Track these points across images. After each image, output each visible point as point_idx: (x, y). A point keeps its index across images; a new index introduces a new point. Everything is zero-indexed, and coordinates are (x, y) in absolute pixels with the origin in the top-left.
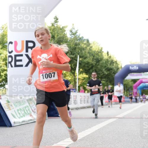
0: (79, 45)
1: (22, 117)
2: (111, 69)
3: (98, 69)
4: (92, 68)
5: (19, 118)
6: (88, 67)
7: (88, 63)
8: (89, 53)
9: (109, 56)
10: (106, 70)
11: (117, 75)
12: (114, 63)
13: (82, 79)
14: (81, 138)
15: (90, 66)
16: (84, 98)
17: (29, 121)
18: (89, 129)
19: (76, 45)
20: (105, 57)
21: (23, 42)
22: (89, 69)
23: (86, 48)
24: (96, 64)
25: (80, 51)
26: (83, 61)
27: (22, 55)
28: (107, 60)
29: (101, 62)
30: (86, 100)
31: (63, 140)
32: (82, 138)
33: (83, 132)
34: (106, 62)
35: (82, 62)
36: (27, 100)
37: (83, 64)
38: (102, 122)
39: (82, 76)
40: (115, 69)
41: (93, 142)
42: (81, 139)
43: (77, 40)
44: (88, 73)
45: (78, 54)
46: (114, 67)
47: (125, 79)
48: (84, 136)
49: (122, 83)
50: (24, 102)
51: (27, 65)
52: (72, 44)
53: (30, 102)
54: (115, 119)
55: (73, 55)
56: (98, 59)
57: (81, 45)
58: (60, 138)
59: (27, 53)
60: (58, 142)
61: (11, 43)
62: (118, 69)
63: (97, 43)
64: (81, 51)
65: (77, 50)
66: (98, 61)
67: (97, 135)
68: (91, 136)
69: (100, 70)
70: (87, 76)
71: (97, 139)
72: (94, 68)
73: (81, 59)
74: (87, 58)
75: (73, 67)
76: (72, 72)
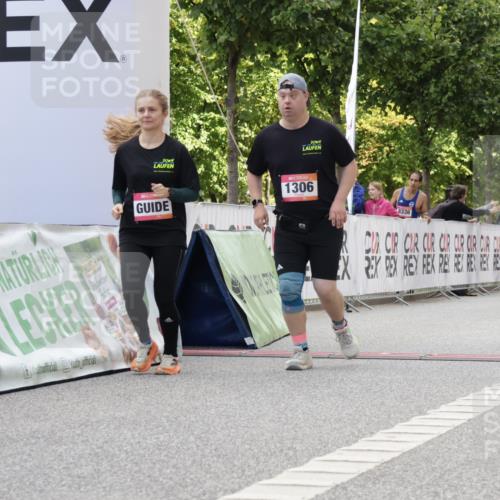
1: (39, 343)
3: (476, 82)
4: (438, 72)
5: (25, 349)
6: (416, 67)
7: (415, 44)
13: (381, 137)
14: (371, 466)
15: (428, 66)
16: (389, 246)
17: (77, 365)
18: (415, 420)
22: (424, 81)
24: (462, 52)
26: (384, 32)
30: (400, 254)
31: (271, 477)
32: (378, 468)
33: (379, 436)
35: (380, 37)
36: (67, 249)
41: (439, 489)
42: (370, 472)
44: (415, 103)
48: (387, 457)
50: (51, 262)
53: (83, 262)
56: (478, 19)
58: (252, 462)
60: (240, 488)
66: (477, 34)
67: (462, 456)
68: (427, 460)
69: (485, 85)
70: (410, 121)
71: (459, 477)
72: (449, 76)
73: (373, 21)
74: (414, 17)
75: (330, 69)
76: (322, 96)
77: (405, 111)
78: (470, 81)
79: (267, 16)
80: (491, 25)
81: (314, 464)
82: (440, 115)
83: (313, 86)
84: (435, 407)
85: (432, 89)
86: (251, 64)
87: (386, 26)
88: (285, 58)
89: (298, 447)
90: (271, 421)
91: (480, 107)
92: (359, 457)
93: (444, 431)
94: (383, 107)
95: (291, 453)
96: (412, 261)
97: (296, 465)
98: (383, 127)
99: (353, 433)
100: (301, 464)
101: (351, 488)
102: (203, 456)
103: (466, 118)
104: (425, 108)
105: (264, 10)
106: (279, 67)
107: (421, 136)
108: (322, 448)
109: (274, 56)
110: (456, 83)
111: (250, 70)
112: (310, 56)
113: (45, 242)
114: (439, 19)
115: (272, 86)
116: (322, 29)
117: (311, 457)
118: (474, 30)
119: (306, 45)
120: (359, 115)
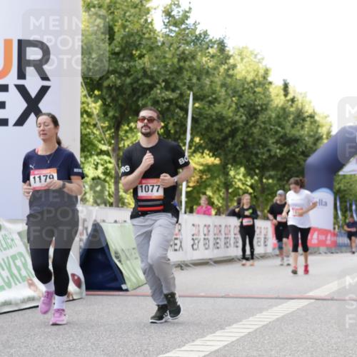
0: (194, 58)
1: (2, 288)
2: (296, 140)
3: (254, 140)
4: (233, 133)
6: (220, 131)
7: (220, 118)
8: (223, 85)
9: (290, 96)
10: (277, 142)
11: (313, 159)
12: (304, 120)
13: (200, 171)
15: (227, 130)
16: (206, 232)
17: (24, 301)
18: (218, 333)
19: (183, 57)
20: (278, 100)
22: (225, 139)
23: (215, 68)
24: (246, 123)
25: (194, 80)
26: (203, 111)
28: (284, 109)
29: (262, 117)
30: (211, 237)
33: (198, 342)
34: (278, 117)
35: (200, 114)
36: (20, 233)
37: (205, 123)
38: (261, 310)
39: (202, 160)
40: (309, 141)
43: (188, 43)
44: (219, 151)
45: (190, 88)
46: (305, 132)
47: (341, 173)
49: (330, 186)
50: (9, 241)
51: (21, 122)
52: (169, 55)
54: (305, 302)
55: (173, 91)
56: (255, 105)
57: (198, 58)
59: (21, 82)
62: (318, 139)
63: (252, 53)
64: (198, 79)
65: (186, 75)
66: (254, 114)
69: (259, 142)
70: (217, 161)
72: (239, 136)
74: (219, 103)
75: (172, 131)
77: (214, 155)
78: (251, 139)
79: (137, 100)
80: (262, 109)
82: (234, 158)
84: (229, 325)
85: (230, 143)
86: (127, 128)
87: (204, 108)
89: (151, 349)
90: (136, 333)
91: (256, 154)
93: (234, 339)
94: (202, 153)
95: (146, 353)
96: (218, 241)
98: (202, 165)
99: (182, 341)
103: (248, 160)
104: (226, 155)
105: (135, 99)
107: (223, 169)
108: (165, 350)
110: (243, 140)
111: (126, 132)
113: (7, 229)
114: (234, 105)
116: (168, 109)
117: (159, 354)
118: (252, 112)
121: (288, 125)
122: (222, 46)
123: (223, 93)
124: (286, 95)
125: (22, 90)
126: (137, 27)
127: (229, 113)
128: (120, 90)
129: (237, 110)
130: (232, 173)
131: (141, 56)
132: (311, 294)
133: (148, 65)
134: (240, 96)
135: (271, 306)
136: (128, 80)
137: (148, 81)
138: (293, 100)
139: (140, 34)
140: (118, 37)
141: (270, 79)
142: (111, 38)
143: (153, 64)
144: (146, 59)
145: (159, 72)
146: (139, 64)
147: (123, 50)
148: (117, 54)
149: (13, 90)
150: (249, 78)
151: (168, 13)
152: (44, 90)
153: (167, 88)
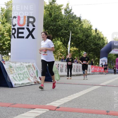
0: (72, 22)
1: (21, 80)
2: (98, 44)
4: (82, 42)
5: (19, 81)
7: (79, 38)
8: (80, 29)
9: (97, 33)
10: (93, 45)
11: (103, 49)
12: (101, 39)
13: (73, 51)
14: (70, 100)
15: (80, 41)
16: (74, 67)
17: (27, 83)
18: (77, 93)
19: (70, 22)
20: (94, 34)
21: (25, 17)
22: (80, 43)
23: (78, 25)
24: (85, 39)
25: (72, 28)
26: (74, 36)
27: (23, 29)
28: (95, 36)
29: (90, 38)
30: (75, 69)
31: (55, 101)
32: (71, 100)
33: (71, 96)
34: (94, 38)
35: (73, 37)
36: (26, 66)
37: (75, 39)
38: (88, 88)
40: (102, 45)
41: (80, 104)
42: (70, 101)
43: (71, 18)
44: (78, 46)
45: (71, 30)
46: (100, 42)
47: (110, 53)
48: (72, 99)
49: (107, 57)
50: (24, 68)
52: (66, 21)
53: (29, 68)
54: (99, 86)
55: (67, 30)
56: (88, 35)
57: (73, 22)
58: (52, 99)
59: (28, 27)
60: (50, 103)
61: (15, 17)
62: (104, 44)
63: (87, 21)
64: (73, 28)
65: (70, 26)
66: (87, 37)
67: (83, 99)
68: (78, 99)
69: (89, 44)
70: (78, 49)
71: (83, 102)
72: (83, 43)
73: (73, 34)
74: (79, 34)
75: (66, 41)
76: (65, 45)
77: (77, 48)
78: (86, 44)
79: (57, 33)
80: (90, 36)
81: (62, 99)
82: (82, 48)
83: (63, 43)
84: (80, 92)
85: (81, 45)
86: (55, 40)
87: (74, 35)
88: (59, 39)
89: (59, 97)
90: (55, 93)
91: (88, 47)
92: (68, 99)
93: (81, 95)
94: (74, 47)
95: (58, 98)
96: (77, 70)
97: (59, 99)
98: (74, 50)
99: (67, 95)
100: (60, 99)
101: (67, 103)
102: (45, 98)
103: (86, 49)
104: (80, 47)
105: (57, 32)
106: (59, 40)
107: (79, 51)
108: (63, 97)
109: (58, 39)
110: (84, 44)
111: (54, 41)
112: (63, 39)
113: (23, 65)
114: (82, 34)
115: (57, 43)
116: (65, 35)
117: (61, 98)
118: (87, 36)
119: (63, 37)
120: (70, 48)
121: (96, 40)
122: (80, 19)
123: (80, 31)
124: (96, 33)
125: (28, 29)
126: (58, 13)
127: (81, 37)
128: (53, 30)
129: (83, 36)
130: (81, 52)
131: (59, 21)
132: (101, 84)
133: (60, 24)
134: (84, 32)
135: (91, 87)
136: (55, 27)
137: (60, 28)
138: (98, 34)
139: (59, 15)
140: (53, 16)
141: (92, 28)
142: (51, 16)
143: (62, 23)
144: (60, 22)
145: (63, 25)
146: (58, 23)
147: (54, 19)
148: (52, 20)
149: (25, 29)
150: (86, 28)
151: (66, 10)
152: (33, 29)
153: (65, 30)
